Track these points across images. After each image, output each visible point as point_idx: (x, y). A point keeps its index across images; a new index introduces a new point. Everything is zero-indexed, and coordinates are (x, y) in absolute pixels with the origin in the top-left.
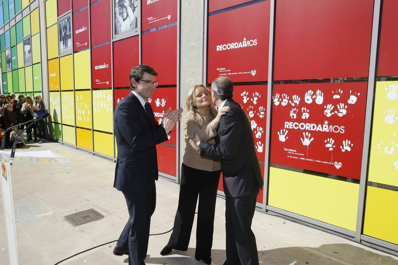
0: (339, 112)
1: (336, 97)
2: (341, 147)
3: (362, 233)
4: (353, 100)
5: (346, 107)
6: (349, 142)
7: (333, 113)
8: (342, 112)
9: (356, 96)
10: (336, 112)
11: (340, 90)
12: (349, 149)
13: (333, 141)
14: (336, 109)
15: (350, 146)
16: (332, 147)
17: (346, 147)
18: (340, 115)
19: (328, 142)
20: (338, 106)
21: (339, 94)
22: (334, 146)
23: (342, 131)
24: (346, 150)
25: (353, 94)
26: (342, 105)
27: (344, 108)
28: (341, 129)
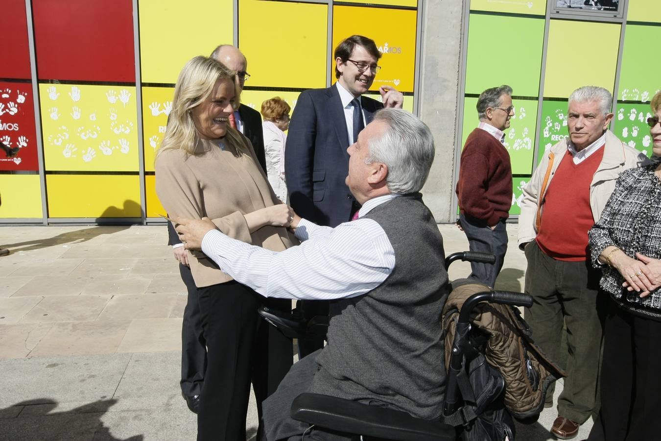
0: (10, 110)
1: (5, 96)
2: (18, 143)
3: (48, 217)
4: (21, 99)
5: (16, 106)
6: (25, 139)
7: (5, 112)
8: (14, 111)
9: (24, 95)
10: (7, 110)
11: (8, 90)
12: (25, 145)
13: (9, 138)
14: (6, 107)
15: (26, 142)
16: (9, 144)
17: (22, 142)
18: (12, 113)
19: (4, 140)
20: (8, 104)
21: (7, 93)
22: (11, 143)
23: (16, 128)
24: (23, 146)
25: (21, 93)
26: (12, 104)
27: (15, 107)
28: (15, 127)
